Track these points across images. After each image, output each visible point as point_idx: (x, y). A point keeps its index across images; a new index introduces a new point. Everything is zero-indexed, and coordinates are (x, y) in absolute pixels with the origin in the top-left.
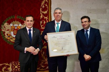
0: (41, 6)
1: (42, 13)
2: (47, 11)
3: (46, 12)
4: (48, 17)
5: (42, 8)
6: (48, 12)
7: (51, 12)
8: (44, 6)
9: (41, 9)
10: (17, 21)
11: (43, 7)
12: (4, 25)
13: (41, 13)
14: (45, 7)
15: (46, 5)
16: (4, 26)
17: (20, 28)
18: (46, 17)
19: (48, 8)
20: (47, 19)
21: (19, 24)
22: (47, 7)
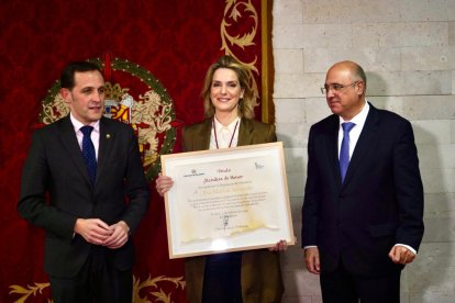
0: (226, 11)
1: (228, 42)
2: (254, 33)
3: (246, 41)
4: (259, 65)
5: (229, 20)
6: (258, 39)
7: (273, 40)
8: (241, 8)
9: (224, 24)
10: (113, 85)
11: (236, 14)
12: (52, 100)
13: (225, 46)
14: (246, 15)
15: (250, 7)
16: (55, 109)
17: (125, 117)
18: (248, 62)
19: (256, 18)
20: (251, 74)
21: (120, 99)
22: (251, 13)
